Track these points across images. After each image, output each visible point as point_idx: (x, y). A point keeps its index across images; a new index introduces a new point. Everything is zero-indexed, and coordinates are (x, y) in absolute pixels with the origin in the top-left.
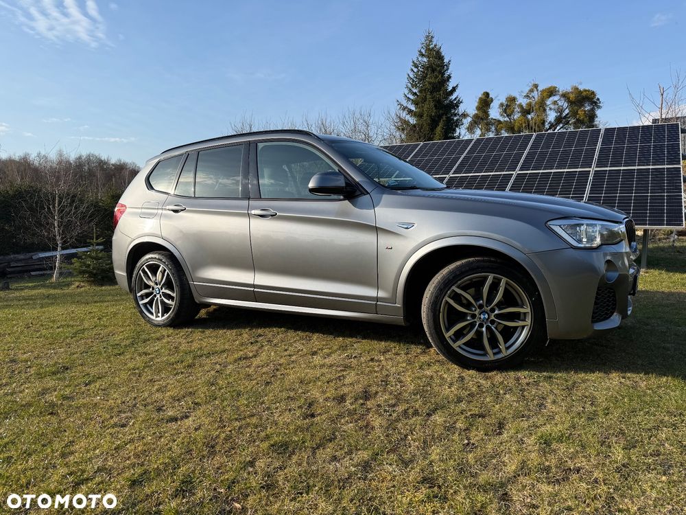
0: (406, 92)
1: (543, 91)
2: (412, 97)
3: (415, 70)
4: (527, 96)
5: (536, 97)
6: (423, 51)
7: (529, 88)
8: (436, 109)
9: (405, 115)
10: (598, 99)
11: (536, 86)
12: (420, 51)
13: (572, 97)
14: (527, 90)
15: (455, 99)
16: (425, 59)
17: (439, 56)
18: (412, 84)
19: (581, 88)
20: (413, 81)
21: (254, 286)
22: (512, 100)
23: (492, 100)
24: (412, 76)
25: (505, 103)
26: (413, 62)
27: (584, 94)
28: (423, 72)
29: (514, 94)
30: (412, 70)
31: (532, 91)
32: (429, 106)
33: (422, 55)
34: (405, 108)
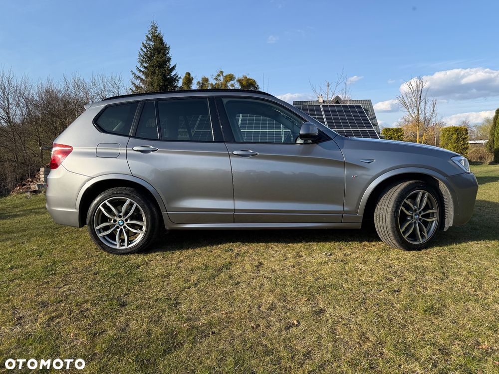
0: (139, 65)
1: (226, 77)
2: (142, 69)
3: (145, 50)
4: (216, 79)
5: (222, 80)
6: (150, 36)
7: (217, 74)
8: (163, 81)
9: (138, 82)
10: (258, 86)
11: (222, 73)
12: (147, 36)
13: (244, 83)
14: (215, 74)
15: (175, 75)
16: (151, 43)
17: (162, 43)
18: (142, 60)
19: (248, 77)
20: (144, 58)
21: (234, 210)
22: (206, 80)
23: (193, 79)
24: (142, 54)
25: (201, 82)
26: (143, 43)
27: (250, 81)
28: (151, 52)
29: (207, 76)
30: (142, 49)
31: (219, 75)
32: (158, 78)
33: (150, 40)
34: (138, 77)
